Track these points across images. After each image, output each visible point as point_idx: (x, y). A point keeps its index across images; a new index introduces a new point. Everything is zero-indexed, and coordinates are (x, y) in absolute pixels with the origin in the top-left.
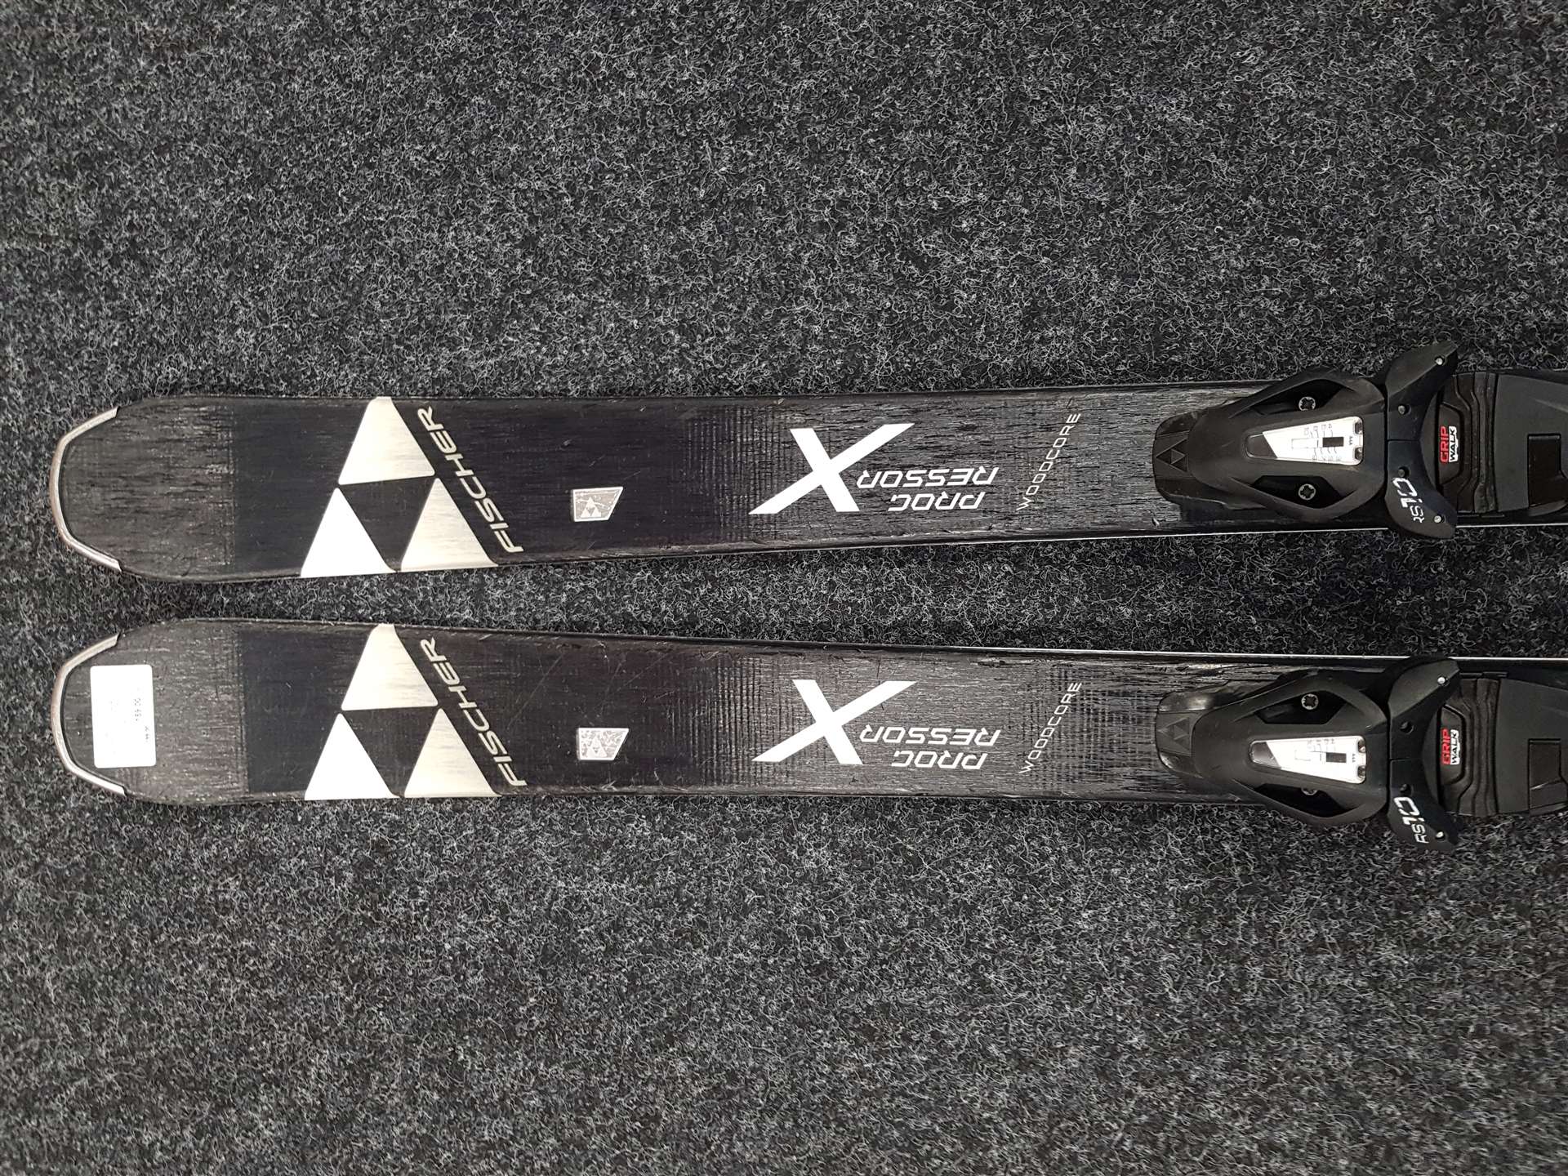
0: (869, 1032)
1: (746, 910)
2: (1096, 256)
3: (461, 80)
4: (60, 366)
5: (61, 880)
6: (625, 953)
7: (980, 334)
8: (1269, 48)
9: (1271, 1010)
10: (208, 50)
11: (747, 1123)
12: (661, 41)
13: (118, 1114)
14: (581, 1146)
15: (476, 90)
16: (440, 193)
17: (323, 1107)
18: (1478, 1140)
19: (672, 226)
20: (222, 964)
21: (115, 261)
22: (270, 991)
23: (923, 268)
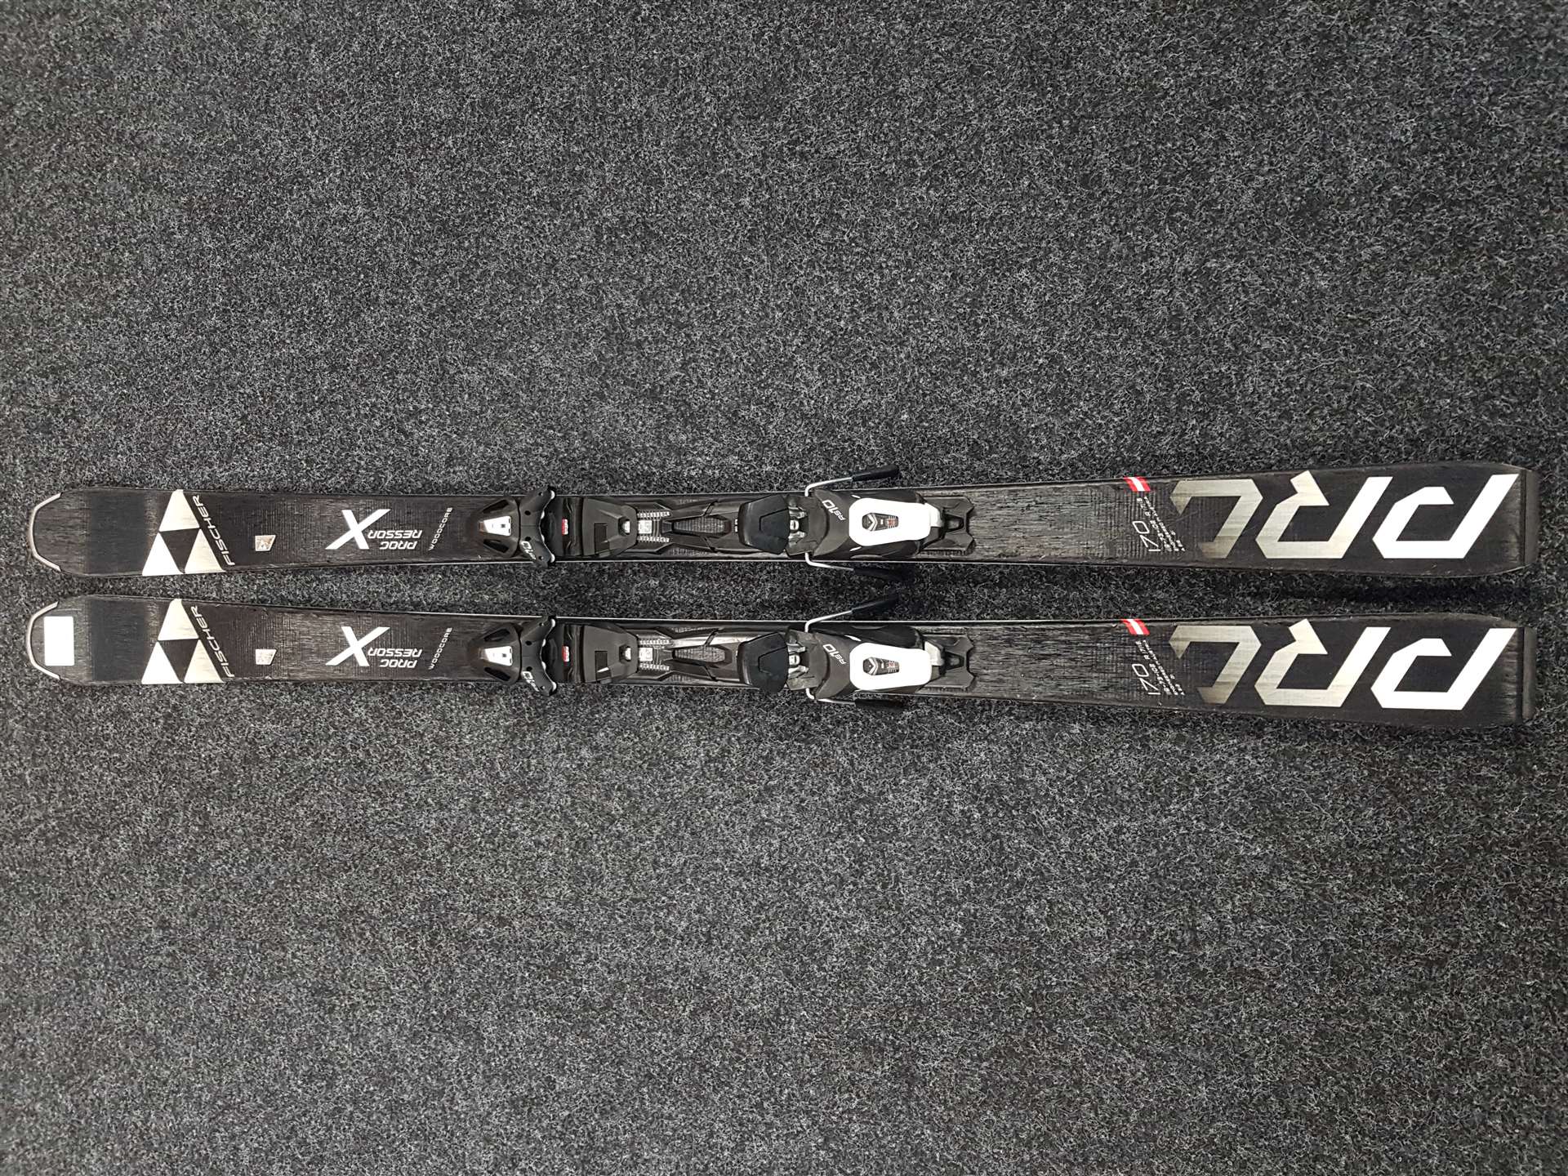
0: (379, 793)
1: (330, 737)
2: (475, 434)
3: (217, 340)
4: (41, 470)
5: (34, 725)
6: (279, 758)
7: (429, 468)
8: (542, 344)
9: (540, 780)
10: (108, 319)
11: (329, 839)
12: (301, 327)
13: (57, 842)
14: (259, 852)
15: (223, 346)
16: (207, 394)
17: (148, 836)
18: (619, 837)
19: (304, 412)
20: (105, 766)
21: (65, 420)
22: (126, 779)
23: (407, 436)
